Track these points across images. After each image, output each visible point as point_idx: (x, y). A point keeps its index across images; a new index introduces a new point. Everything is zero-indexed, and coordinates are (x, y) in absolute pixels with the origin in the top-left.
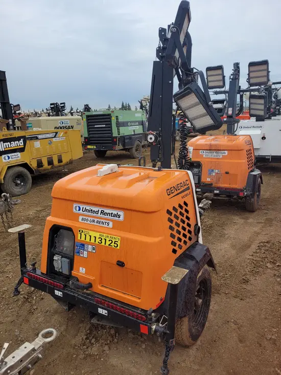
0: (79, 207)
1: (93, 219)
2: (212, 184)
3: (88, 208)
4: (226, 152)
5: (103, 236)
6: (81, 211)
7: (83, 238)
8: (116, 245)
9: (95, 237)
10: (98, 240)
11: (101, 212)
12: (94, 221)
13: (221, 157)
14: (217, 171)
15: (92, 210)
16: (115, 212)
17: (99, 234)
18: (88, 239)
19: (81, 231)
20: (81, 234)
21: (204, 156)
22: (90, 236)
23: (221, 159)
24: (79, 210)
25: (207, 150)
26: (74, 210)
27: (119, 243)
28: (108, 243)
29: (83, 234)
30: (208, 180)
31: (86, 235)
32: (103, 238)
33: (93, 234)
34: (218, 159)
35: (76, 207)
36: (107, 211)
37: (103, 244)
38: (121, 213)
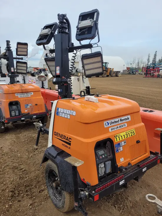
0: (108, 123)
1: (117, 126)
2: (29, 113)
3: (113, 121)
4: (32, 93)
5: (127, 132)
6: (109, 125)
7: (118, 140)
8: (134, 134)
9: (124, 135)
10: (126, 136)
11: (120, 120)
12: (118, 127)
13: (30, 96)
14: (30, 105)
15: (115, 121)
16: (126, 117)
17: (125, 132)
18: (121, 139)
19: (116, 136)
20: (116, 138)
21: (19, 97)
22: (121, 136)
23: (30, 97)
24: (108, 125)
25: (20, 93)
26: (105, 126)
27: (134, 132)
28: (130, 134)
29: (117, 137)
30: (26, 111)
31: (119, 137)
32: (127, 133)
33: (122, 134)
34: (28, 97)
35: (106, 124)
36: (123, 118)
37: (129, 137)
38: (129, 117)
